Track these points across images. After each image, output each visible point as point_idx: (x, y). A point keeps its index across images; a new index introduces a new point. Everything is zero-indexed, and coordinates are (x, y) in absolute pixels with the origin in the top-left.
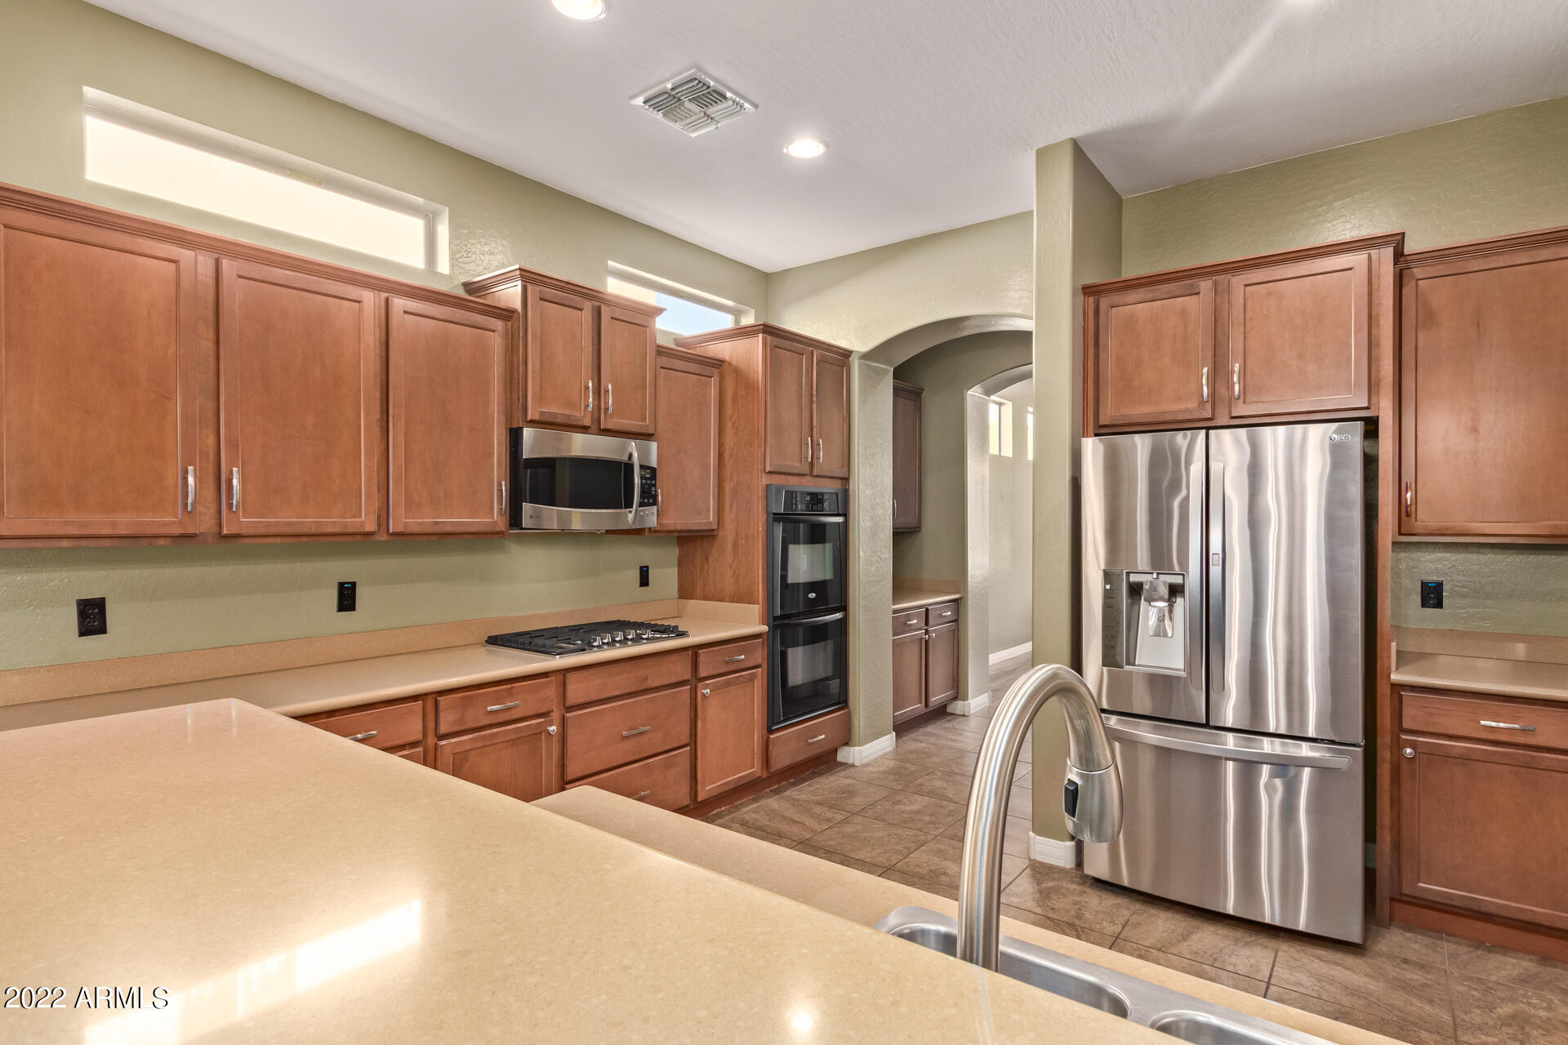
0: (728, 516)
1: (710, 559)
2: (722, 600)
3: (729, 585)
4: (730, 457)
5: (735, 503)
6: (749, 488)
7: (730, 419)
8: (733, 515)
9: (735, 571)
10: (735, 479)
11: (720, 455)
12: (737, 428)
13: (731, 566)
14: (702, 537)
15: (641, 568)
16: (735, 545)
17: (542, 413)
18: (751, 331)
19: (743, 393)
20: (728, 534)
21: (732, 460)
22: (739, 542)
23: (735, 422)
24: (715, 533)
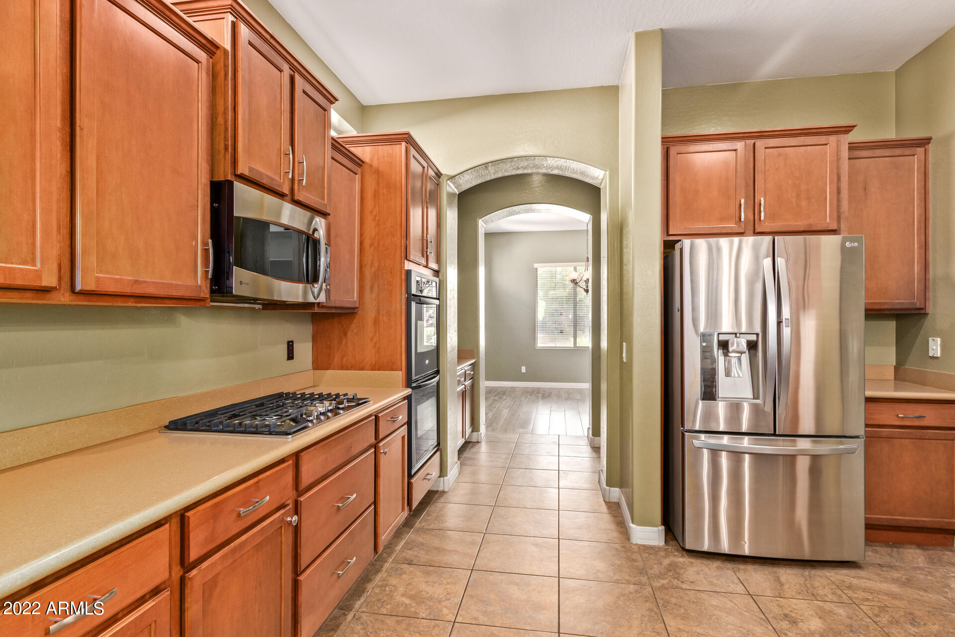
0: (369, 297)
1: (349, 334)
2: (362, 369)
3: (370, 355)
4: (371, 245)
5: (376, 285)
6: (391, 273)
7: (371, 213)
8: (374, 295)
9: (376, 343)
10: (376, 264)
11: (361, 243)
12: (379, 221)
13: (372, 340)
14: (340, 315)
15: (289, 342)
16: (376, 322)
17: (251, 169)
18: (394, 139)
19: (384, 191)
20: (369, 312)
21: (372, 249)
22: (381, 318)
23: (376, 216)
24: (356, 311)
